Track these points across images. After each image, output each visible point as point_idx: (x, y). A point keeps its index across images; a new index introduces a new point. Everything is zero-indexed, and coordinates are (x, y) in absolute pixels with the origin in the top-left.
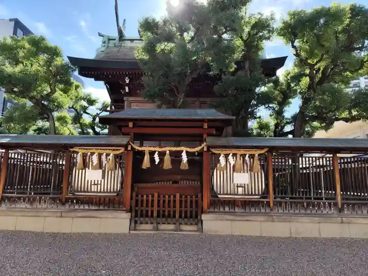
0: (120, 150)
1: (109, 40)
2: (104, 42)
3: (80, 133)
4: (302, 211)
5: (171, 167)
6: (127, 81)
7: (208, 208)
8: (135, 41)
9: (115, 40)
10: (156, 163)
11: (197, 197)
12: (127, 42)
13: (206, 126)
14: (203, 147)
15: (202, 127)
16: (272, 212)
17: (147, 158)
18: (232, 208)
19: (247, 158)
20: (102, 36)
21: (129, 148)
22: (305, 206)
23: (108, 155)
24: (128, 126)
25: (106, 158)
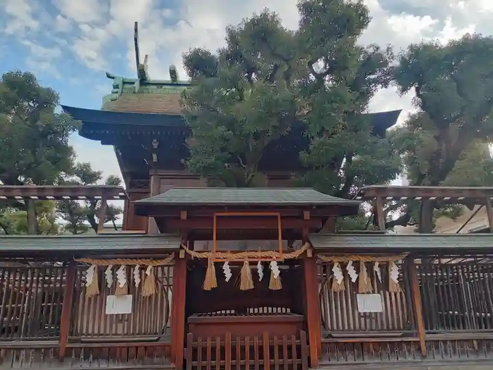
0: (163, 258)
1: (124, 83)
2: (116, 87)
3: (68, 227)
4: (472, 357)
5: (252, 287)
6: (155, 145)
7: (320, 359)
8: (163, 87)
9: (133, 83)
10: (227, 280)
11: (298, 338)
12: (152, 87)
13: (307, 215)
14: (306, 251)
15: (301, 217)
16: (425, 360)
17: (211, 271)
18: (358, 356)
19: (376, 268)
20: (113, 78)
21: (182, 256)
22: (476, 348)
23: (143, 268)
24: (179, 218)
25: (140, 273)
